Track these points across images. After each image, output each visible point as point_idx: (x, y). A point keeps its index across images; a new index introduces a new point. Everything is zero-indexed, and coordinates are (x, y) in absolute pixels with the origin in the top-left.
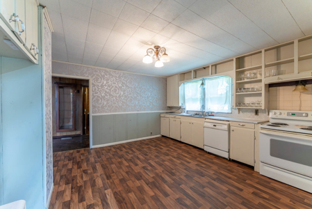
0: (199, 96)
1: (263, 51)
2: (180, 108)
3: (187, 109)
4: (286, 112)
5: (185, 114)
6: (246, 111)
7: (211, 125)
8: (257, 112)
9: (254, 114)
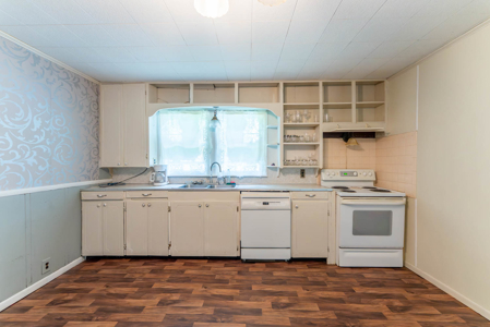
0: (202, 142)
1: (321, 84)
2: (152, 169)
3: (169, 174)
4: (339, 171)
5: (165, 186)
6: (288, 173)
7: (258, 204)
8: (303, 173)
9: (299, 176)
